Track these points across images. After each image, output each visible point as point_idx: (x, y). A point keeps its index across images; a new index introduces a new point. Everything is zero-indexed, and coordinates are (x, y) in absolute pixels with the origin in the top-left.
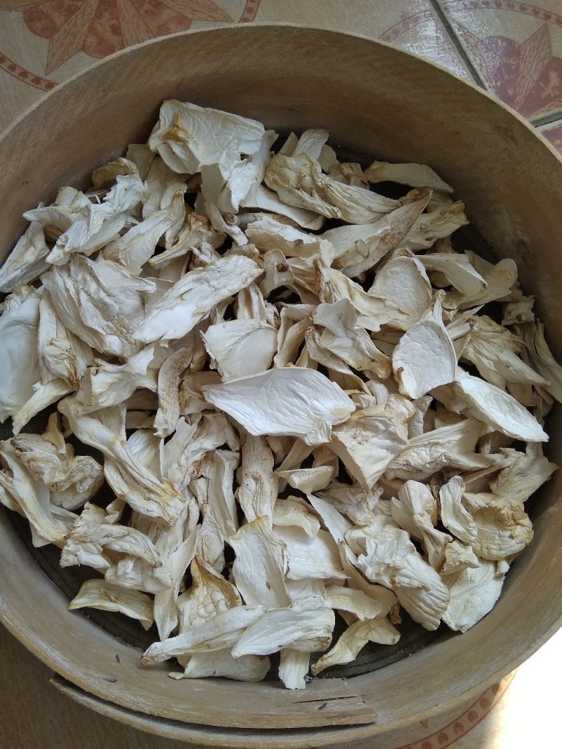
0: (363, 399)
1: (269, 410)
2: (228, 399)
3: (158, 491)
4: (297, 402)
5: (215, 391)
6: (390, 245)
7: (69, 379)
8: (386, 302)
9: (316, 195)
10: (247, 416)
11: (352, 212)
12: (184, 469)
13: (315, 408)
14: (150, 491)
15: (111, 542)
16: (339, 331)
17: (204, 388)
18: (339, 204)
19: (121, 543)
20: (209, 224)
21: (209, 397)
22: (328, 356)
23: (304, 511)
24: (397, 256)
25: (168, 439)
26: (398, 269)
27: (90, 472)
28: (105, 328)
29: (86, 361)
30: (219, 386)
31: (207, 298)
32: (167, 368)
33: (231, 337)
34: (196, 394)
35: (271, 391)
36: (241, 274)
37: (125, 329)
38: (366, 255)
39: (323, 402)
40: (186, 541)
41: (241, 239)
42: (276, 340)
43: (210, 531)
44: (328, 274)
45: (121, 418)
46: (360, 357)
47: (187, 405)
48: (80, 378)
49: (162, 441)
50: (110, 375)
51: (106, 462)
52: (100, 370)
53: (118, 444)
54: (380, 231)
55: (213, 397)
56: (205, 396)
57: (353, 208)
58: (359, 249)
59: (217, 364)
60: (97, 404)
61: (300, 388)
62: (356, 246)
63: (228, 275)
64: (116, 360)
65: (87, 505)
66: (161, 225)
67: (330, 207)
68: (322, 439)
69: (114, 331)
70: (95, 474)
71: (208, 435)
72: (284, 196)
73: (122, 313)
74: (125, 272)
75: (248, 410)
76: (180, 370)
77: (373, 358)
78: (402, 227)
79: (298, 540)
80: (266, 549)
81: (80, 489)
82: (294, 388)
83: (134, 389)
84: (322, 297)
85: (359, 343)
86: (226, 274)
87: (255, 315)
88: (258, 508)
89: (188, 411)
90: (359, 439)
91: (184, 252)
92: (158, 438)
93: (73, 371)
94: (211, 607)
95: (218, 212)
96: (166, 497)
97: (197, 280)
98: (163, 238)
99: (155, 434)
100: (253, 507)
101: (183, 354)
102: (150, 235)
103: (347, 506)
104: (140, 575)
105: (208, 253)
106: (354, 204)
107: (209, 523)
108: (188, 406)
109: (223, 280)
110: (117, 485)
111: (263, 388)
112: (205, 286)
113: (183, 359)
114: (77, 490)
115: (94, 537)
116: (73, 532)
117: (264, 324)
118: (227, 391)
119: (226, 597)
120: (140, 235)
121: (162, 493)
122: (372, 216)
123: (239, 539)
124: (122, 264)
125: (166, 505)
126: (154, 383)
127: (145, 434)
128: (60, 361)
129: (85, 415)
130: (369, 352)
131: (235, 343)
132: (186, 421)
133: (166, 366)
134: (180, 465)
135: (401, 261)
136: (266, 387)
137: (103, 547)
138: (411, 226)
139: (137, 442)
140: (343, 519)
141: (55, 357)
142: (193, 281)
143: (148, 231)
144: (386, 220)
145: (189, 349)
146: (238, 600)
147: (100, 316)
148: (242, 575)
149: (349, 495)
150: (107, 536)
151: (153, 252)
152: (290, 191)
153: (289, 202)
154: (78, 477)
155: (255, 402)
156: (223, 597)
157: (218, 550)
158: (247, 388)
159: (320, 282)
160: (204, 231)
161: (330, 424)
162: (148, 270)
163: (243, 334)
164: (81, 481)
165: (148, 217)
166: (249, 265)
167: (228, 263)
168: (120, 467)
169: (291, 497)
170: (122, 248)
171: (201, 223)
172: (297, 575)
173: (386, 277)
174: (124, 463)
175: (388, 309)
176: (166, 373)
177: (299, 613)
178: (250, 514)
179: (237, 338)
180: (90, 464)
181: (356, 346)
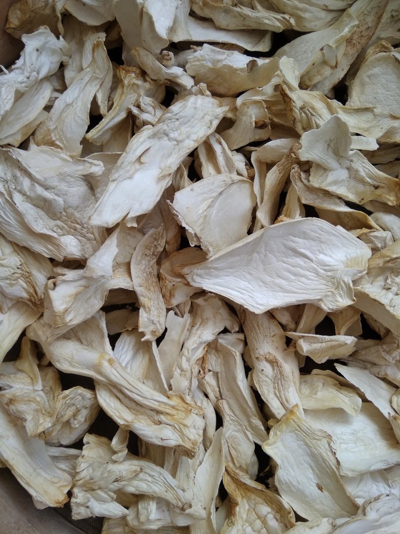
0: (376, 237)
1: (268, 279)
2: (217, 277)
3: (168, 411)
4: (300, 261)
5: (199, 272)
6: (359, 47)
7: (30, 301)
8: (375, 110)
9: (259, 7)
10: (243, 291)
11: (307, 15)
12: (188, 374)
13: (323, 264)
14: (158, 412)
15: (124, 485)
16: (331, 162)
17: (185, 270)
18: (289, 9)
19: (135, 483)
20: (143, 74)
21: (193, 280)
22: (321, 195)
23: (335, 385)
24: (372, 55)
25: (159, 341)
26: (376, 70)
27: (81, 403)
28: (55, 229)
29: (45, 274)
30: (203, 264)
31: (170, 155)
32: (139, 258)
33: (203, 200)
34: (179, 280)
35: (265, 256)
36: (203, 117)
37: (78, 224)
38: (334, 64)
39: (331, 253)
40: (209, 451)
41: (187, 81)
42: (252, 192)
43: (234, 431)
44: (298, 97)
45: (101, 331)
46: (361, 188)
47: (171, 295)
48: (43, 297)
49: (154, 344)
50: (72, 284)
51: (97, 387)
52: (58, 282)
53: (106, 364)
54: (347, 30)
55: (198, 279)
56: (189, 280)
57: (306, 11)
58: (326, 58)
59: (198, 239)
60: (65, 324)
61: (300, 244)
62: (323, 55)
63: (189, 121)
64: (78, 264)
65: (88, 438)
66: (88, 87)
67: (279, 16)
68: (344, 302)
69: (68, 231)
70: (88, 403)
71: (204, 322)
72: (221, 19)
73: (70, 207)
74: (63, 155)
75: (243, 284)
76: (156, 256)
77: (376, 183)
78: (370, 20)
79: (337, 422)
80: (308, 446)
81: (76, 424)
82: (293, 245)
83: (106, 293)
84: (299, 128)
85: (357, 171)
86: (187, 121)
87: (222, 169)
88: (284, 398)
89: (175, 302)
90: (394, 289)
91: (123, 115)
92: (148, 344)
93: (32, 291)
94: (258, 523)
95: (150, 57)
96: (179, 416)
97: (154, 136)
98: (94, 102)
99: (143, 340)
100: (277, 397)
101: (154, 236)
102: (79, 103)
103: (384, 368)
104: (167, 513)
105: (150, 109)
106: (307, 6)
107: (231, 422)
108: (174, 296)
109: (184, 129)
110: (117, 414)
111: (255, 255)
112: (165, 142)
113: (156, 243)
114: (72, 425)
115: (102, 483)
116: (77, 478)
117: (236, 177)
118: (214, 268)
119: (272, 508)
120: (68, 106)
121: (174, 412)
122: (330, 16)
123: (275, 443)
124: (58, 147)
125: (182, 426)
126: (128, 279)
127: (132, 336)
128: (14, 282)
129: (58, 339)
130: (370, 178)
131: (209, 207)
132: (176, 314)
133: (137, 257)
134: (182, 370)
135: (379, 60)
136: (258, 253)
137: (115, 492)
138: (381, 16)
139: (125, 350)
140: (383, 385)
141: (7, 279)
142: (149, 138)
143: (76, 99)
144: (350, 16)
145: (160, 229)
146: (291, 515)
147: (45, 217)
148: (286, 483)
149: (383, 354)
150: (116, 480)
151: (87, 122)
152: (227, 11)
153: (227, 26)
154: (69, 413)
155: (250, 274)
156: (269, 509)
157: (248, 452)
158: (237, 258)
159: (291, 110)
160: (139, 82)
161: (348, 280)
162: (88, 148)
163: (215, 194)
164: (75, 416)
165: (71, 83)
166: (210, 105)
167: (185, 107)
168: (115, 391)
169: (315, 371)
170: (52, 128)
171: (133, 75)
172: (353, 471)
173: (363, 85)
174: (119, 386)
175: (378, 118)
176: (139, 263)
177: (377, 521)
178: (275, 406)
179: (210, 201)
180: (80, 395)
181: (354, 175)
